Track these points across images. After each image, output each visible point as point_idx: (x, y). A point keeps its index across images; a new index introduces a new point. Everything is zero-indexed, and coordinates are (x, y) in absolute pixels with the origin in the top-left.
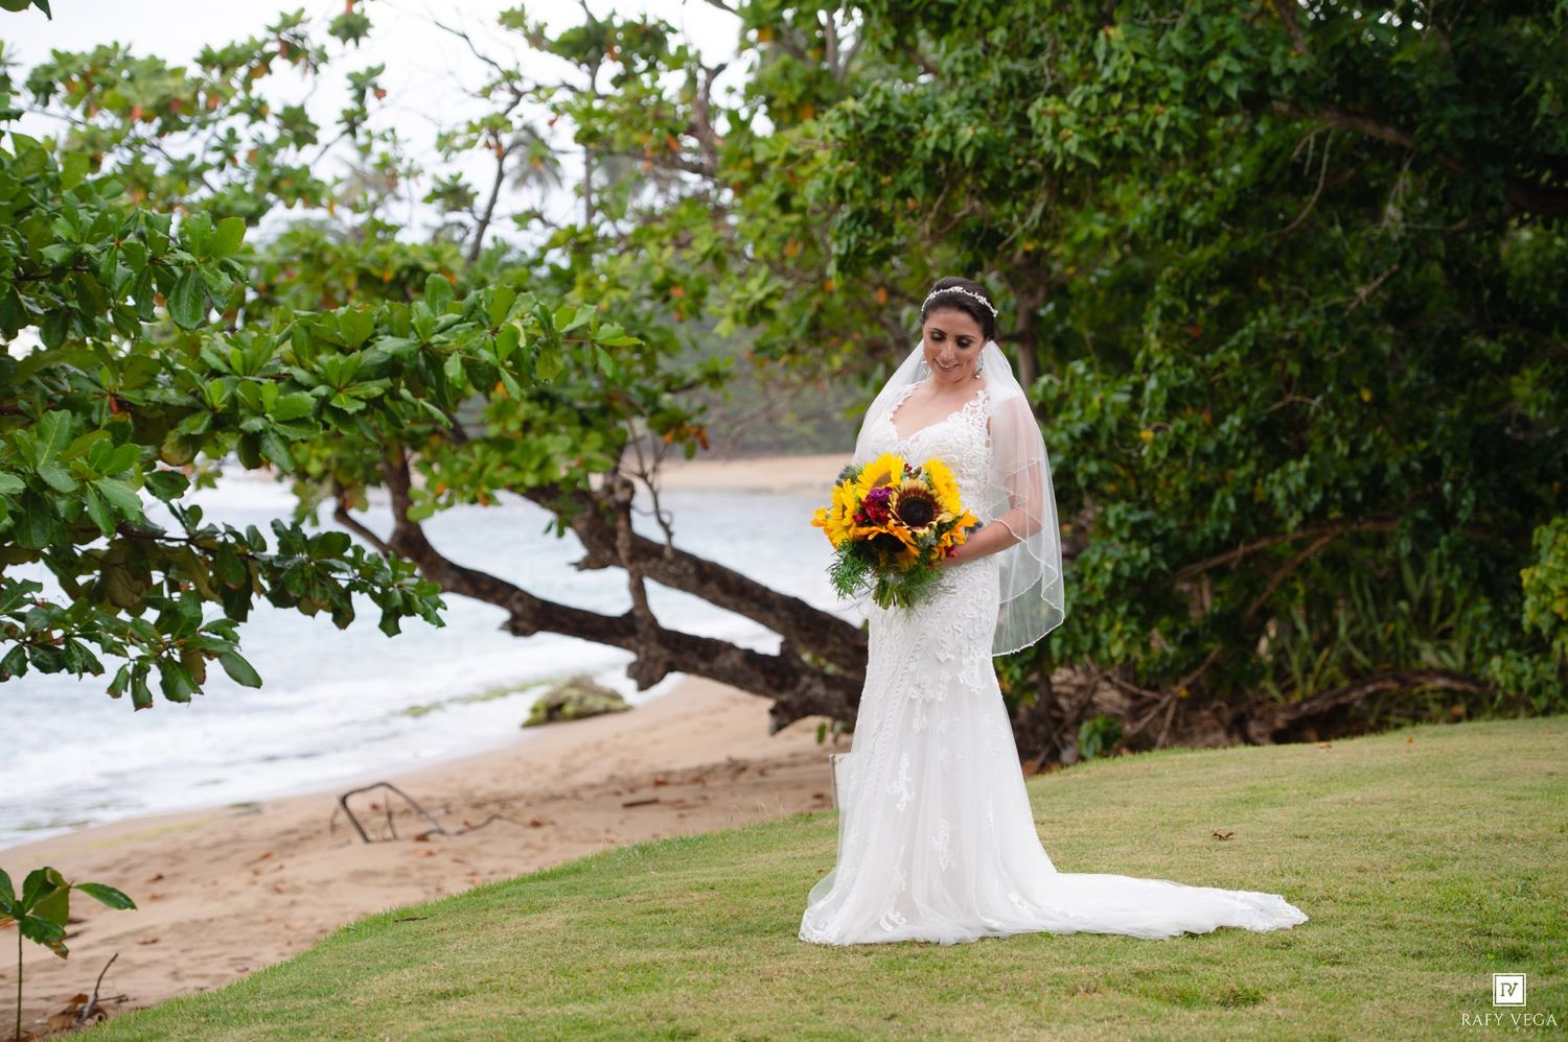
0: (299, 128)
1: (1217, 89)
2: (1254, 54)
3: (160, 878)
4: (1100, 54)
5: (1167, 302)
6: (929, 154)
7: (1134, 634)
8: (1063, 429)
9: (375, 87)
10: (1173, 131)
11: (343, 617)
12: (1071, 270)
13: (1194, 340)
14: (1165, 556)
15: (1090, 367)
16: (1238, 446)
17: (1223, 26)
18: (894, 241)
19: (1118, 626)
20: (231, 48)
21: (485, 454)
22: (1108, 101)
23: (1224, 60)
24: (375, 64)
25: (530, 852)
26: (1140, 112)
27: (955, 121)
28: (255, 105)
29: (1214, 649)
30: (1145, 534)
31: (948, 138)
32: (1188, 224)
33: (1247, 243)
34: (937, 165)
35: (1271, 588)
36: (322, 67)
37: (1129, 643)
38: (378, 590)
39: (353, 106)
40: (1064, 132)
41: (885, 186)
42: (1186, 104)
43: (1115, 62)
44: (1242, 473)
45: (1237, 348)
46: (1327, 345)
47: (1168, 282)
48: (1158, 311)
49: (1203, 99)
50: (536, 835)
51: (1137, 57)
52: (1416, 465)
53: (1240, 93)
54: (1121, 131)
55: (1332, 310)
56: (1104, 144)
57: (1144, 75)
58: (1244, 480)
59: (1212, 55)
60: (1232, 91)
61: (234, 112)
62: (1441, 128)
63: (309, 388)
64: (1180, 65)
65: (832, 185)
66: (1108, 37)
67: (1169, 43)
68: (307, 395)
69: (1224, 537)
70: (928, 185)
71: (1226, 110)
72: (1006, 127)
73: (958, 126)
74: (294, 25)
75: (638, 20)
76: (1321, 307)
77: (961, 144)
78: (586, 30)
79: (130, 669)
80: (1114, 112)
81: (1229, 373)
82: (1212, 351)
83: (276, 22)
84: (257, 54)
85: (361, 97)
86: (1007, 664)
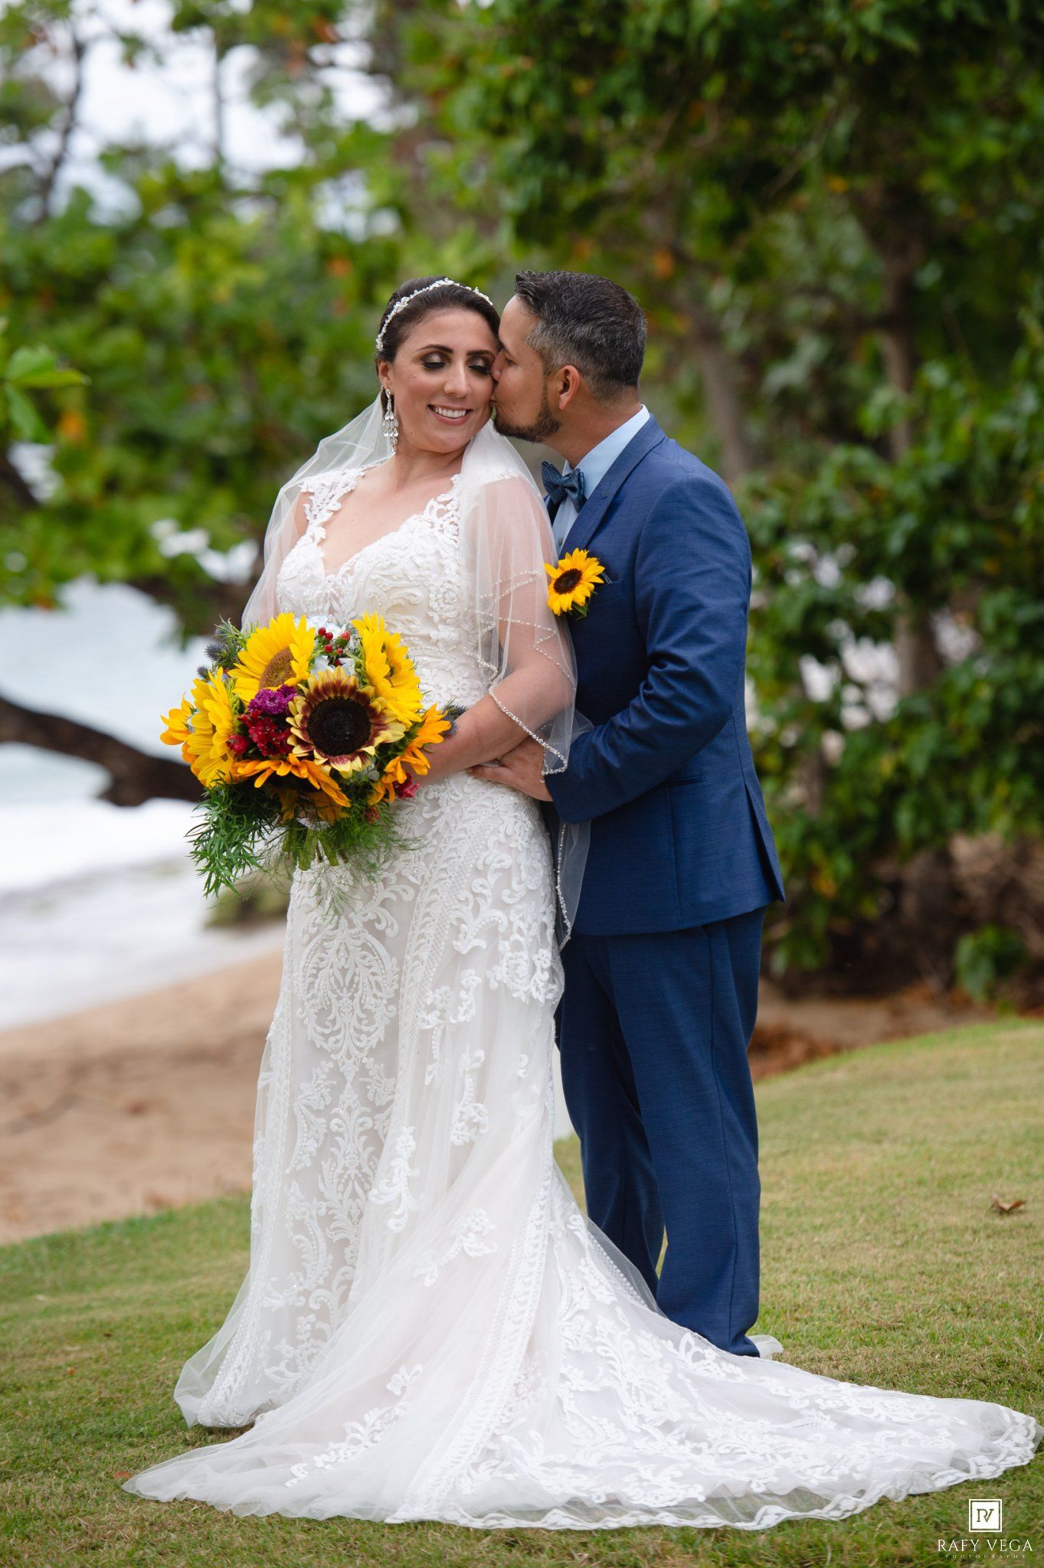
6: (647, 43)
7: (1029, 802)
8: (913, 475)
12: (967, 212)
15: (956, 376)
18: (607, 185)
19: (1002, 790)
21: (44, 530)
25: (117, 1157)
34: (663, 59)
37: (1019, 816)
41: (581, 97)
50: (132, 1129)
56: (925, 14)
65: (495, 102)
70: (649, 93)
77: (699, 23)
86: (829, 851)
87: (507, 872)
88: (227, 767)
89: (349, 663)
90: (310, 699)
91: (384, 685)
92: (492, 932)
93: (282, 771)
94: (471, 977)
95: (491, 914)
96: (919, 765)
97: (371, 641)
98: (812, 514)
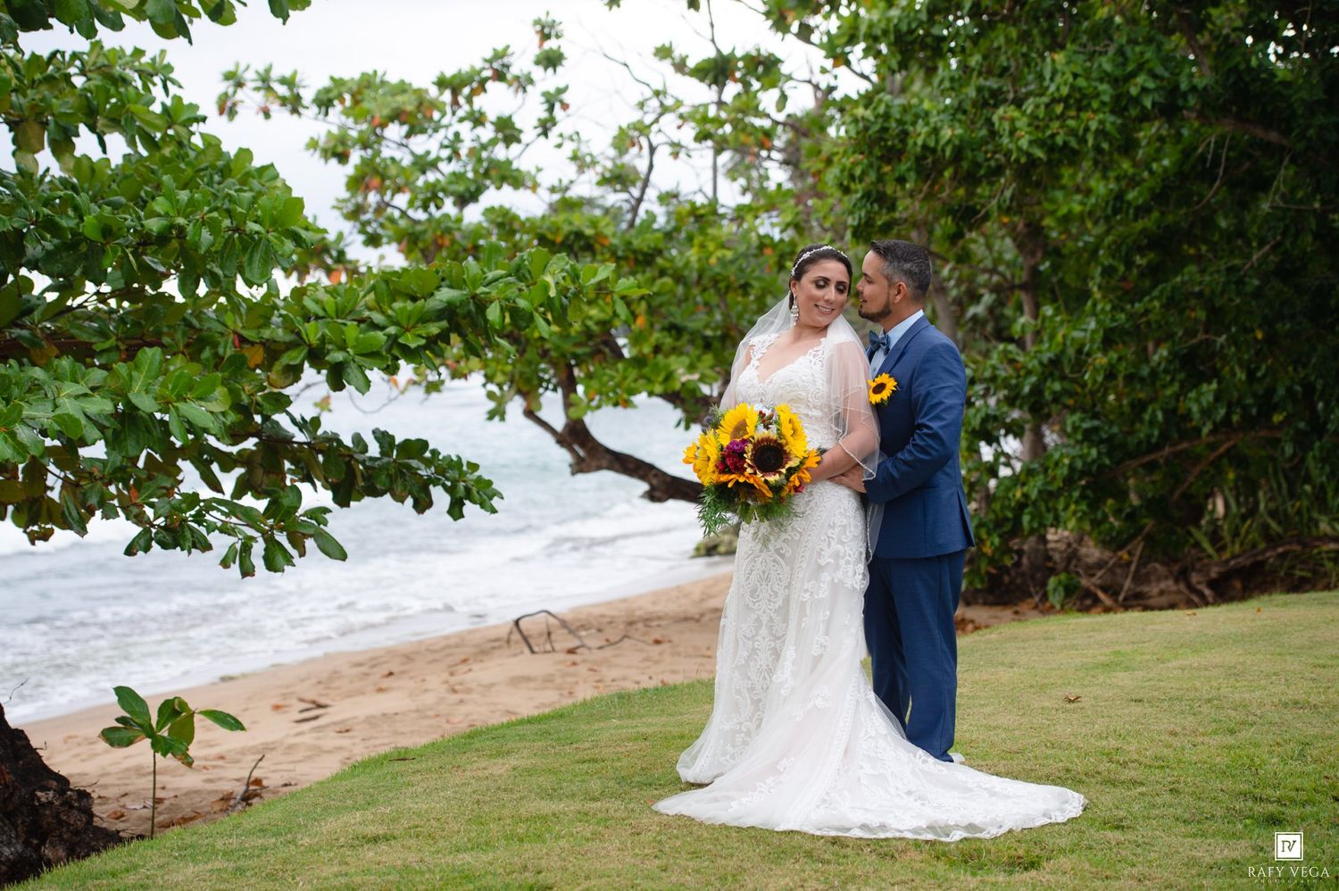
0: (508, 131)
1: (1136, 101)
2: (1166, 75)
3: (391, 674)
4: (1048, 75)
5: (1106, 263)
6: (918, 149)
7: (1084, 513)
8: (1035, 357)
9: (562, 102)
10: (1101, 133)
11: (423, 504)
12: (1063, 237)
13: (1127, 292)
14: (1109, 454)
15: (1057, 311)
16: (1166, 371)
17: (1142, 53)
18: (897, 215)
19: (1073, 507)
20: (459, 75)
21: (625, 370)
22: (1053, 110)
23: (1141, 79)
24: (562, 86)
25: (647, 663)
26: (1077, 118)
27: (939, 124)
28: (477, 115)
29: (1149, 523)
30: (1095, 438)
31: (933, 137)
32: (1129, 203)
33: (1170, 218)
34: (925, 158)
35: (1191, 479)
36: (529, 88)
37: (1080, 520)
38: (449, 484)
39: (545, 115)
40: (1018, 133)
41: (886, 174)
42: (1113, 112)
43: (1058, 79)
44: (1168, 392)
45: (1158, 298)
46: (1226, 297)
47: (1109, 247)
48: (1099, 270)
49: (1125, 109)
50: (655, 651)
51: (1075, 76)
52: (1298, 388)
53: (1154, 104)
54: (1062, 132)
55: (1230, 270)
56: (1049, 142)
57: (1080, 89)
58: (1171, 396)
59: (1133, 75)
60: (1148, 103)
61: (461, 120)
62: (1311, 132)
63: (382, 328)
64: (1109, 82)
65: (846, 173)
66: (1053, 61)
67: (1100, 66)
68: (380, 335)
69: (1154, 440)
70: (918, 173)
71: (1145, 117)
72: (980, 129)
73: (941, 128)
74: (502, 57)
75: (754, 53)
76: (1223, 268)
77: (943, 142)
78: (715, 60)
79: (238, 546)
80: (1058, 118)
81: (1152, 317)
82: (1140, 300)
83: (489, 55)
84: (477, 78)
85: (551, 109)
86: (989, 534)
87: (845, 527)
88: (715, 477)
89: (773, 427)
90: (755, 445)
91: (790, 439)
92: (837, 556)
93: (741, 480)
94: (826, 577)
95: (835, 546)
96: (1034, 495)
97: (784, 418)
98: (988, 374)
